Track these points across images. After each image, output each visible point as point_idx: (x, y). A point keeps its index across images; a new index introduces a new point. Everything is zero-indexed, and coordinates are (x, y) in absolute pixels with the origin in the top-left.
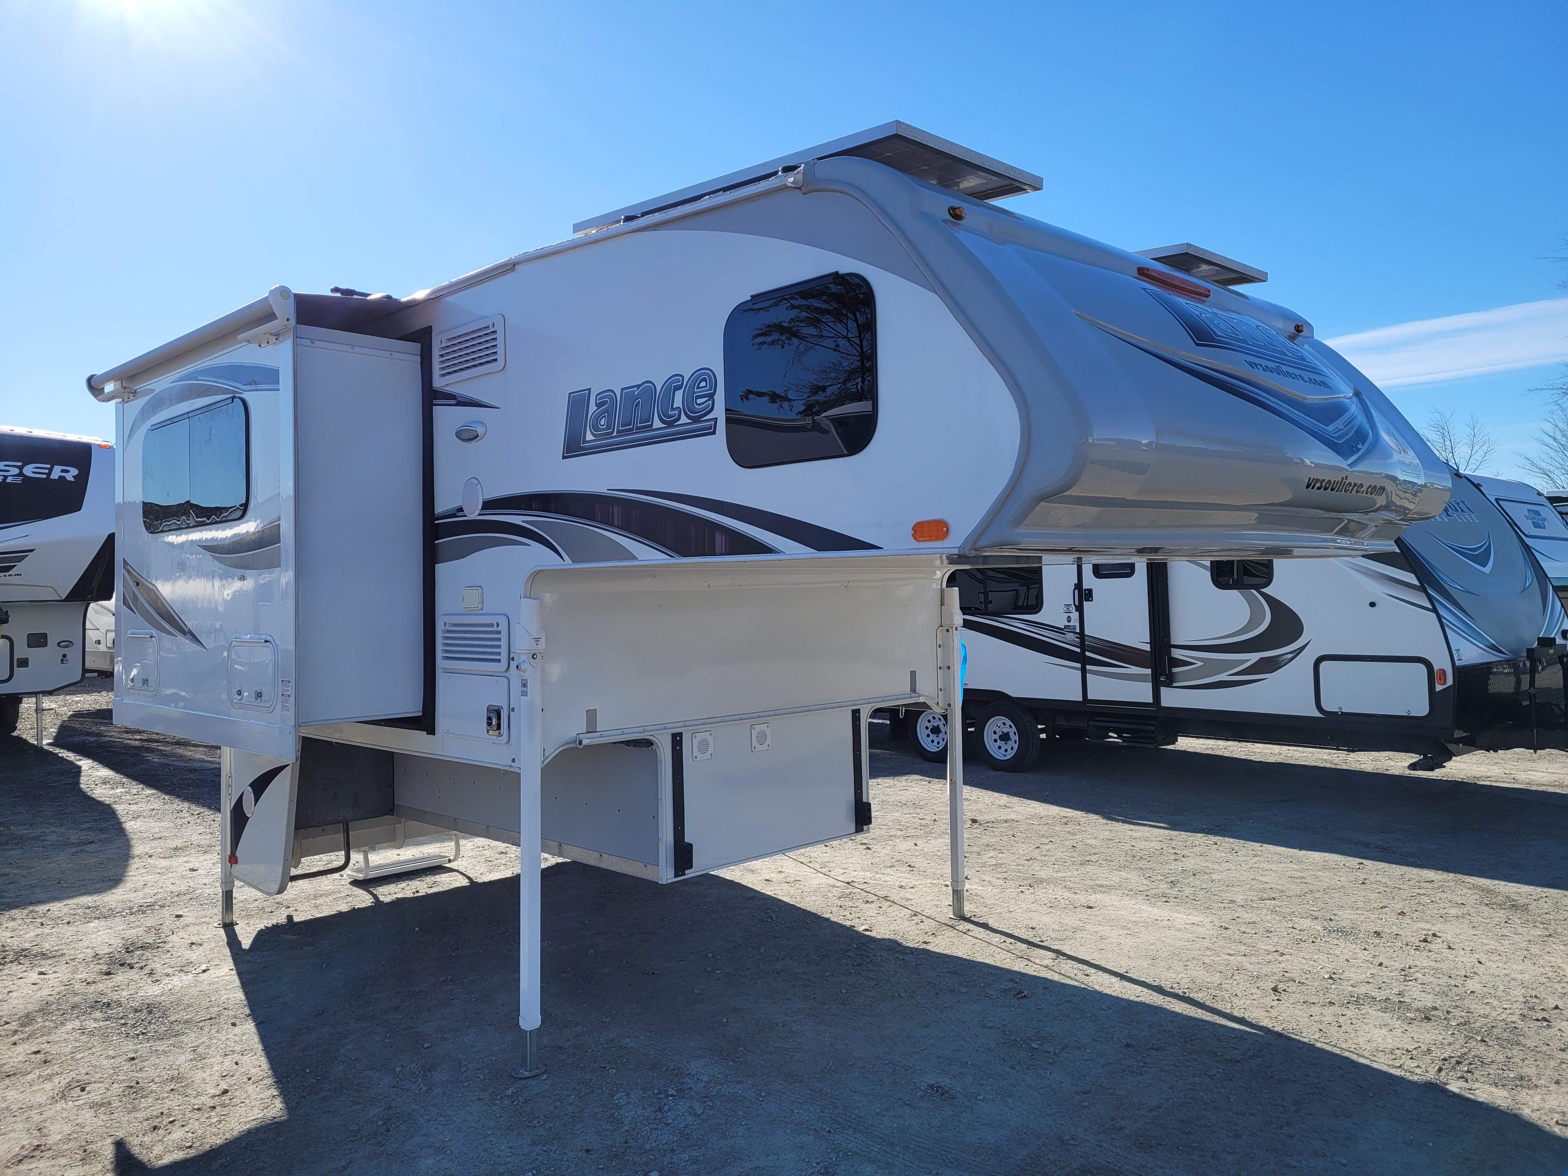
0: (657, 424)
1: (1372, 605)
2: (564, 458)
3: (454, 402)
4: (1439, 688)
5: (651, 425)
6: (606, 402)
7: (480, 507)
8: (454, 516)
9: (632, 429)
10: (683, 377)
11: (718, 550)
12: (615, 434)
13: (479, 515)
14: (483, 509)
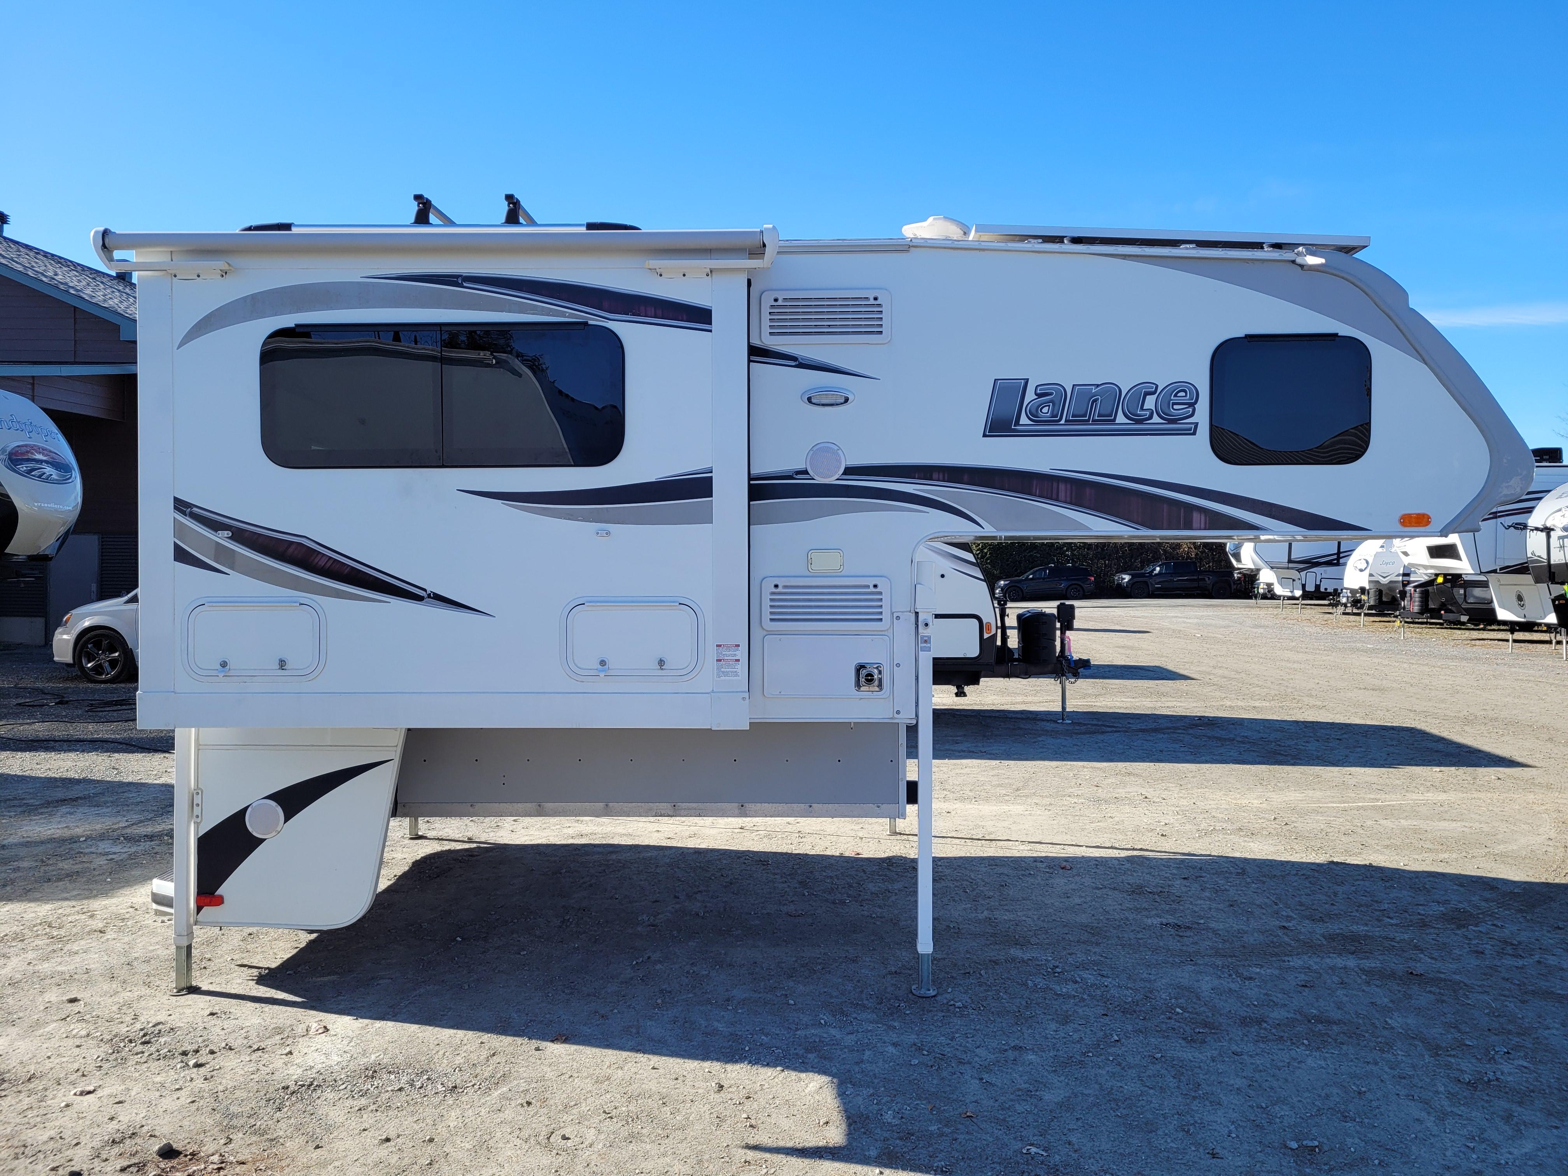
0: (1121, 418)
1: (943, 576)
2: (985, 436)
3: (793, 363)
4: (986, 636)
5: (1114, 420)
6: (1051, 394)
7: (842, 470)
8: (791, 478)
9: (1088, 420)
10: (1157, 386)
11: (1195, 525)
12: (1063, 422)
13: (837, 479)
14: (845, 473)
